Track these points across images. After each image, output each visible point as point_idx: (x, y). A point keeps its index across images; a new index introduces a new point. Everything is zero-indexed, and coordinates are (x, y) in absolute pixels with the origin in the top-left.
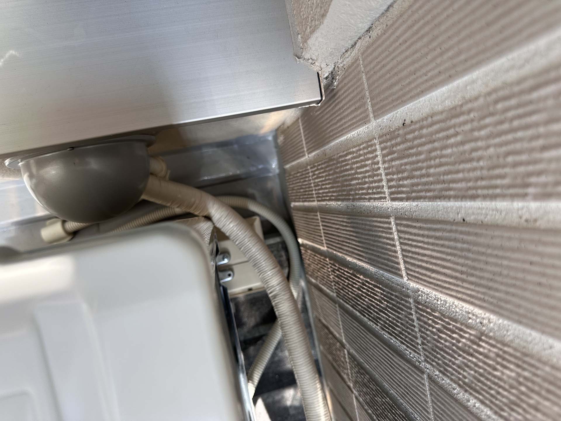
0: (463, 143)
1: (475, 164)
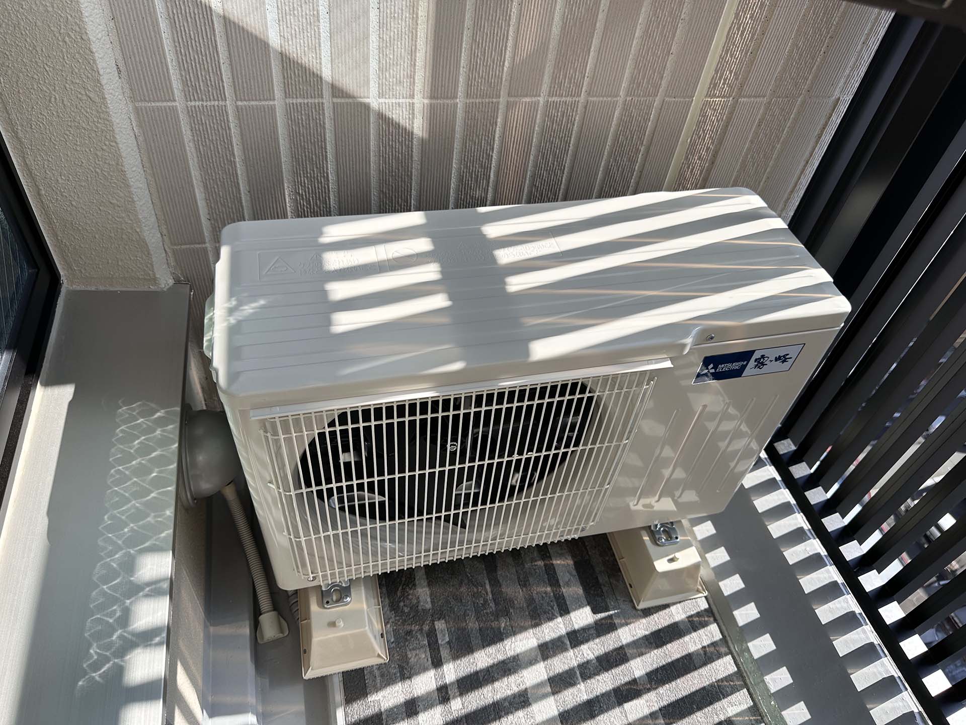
0: (217, 185)
1: (225, 180)
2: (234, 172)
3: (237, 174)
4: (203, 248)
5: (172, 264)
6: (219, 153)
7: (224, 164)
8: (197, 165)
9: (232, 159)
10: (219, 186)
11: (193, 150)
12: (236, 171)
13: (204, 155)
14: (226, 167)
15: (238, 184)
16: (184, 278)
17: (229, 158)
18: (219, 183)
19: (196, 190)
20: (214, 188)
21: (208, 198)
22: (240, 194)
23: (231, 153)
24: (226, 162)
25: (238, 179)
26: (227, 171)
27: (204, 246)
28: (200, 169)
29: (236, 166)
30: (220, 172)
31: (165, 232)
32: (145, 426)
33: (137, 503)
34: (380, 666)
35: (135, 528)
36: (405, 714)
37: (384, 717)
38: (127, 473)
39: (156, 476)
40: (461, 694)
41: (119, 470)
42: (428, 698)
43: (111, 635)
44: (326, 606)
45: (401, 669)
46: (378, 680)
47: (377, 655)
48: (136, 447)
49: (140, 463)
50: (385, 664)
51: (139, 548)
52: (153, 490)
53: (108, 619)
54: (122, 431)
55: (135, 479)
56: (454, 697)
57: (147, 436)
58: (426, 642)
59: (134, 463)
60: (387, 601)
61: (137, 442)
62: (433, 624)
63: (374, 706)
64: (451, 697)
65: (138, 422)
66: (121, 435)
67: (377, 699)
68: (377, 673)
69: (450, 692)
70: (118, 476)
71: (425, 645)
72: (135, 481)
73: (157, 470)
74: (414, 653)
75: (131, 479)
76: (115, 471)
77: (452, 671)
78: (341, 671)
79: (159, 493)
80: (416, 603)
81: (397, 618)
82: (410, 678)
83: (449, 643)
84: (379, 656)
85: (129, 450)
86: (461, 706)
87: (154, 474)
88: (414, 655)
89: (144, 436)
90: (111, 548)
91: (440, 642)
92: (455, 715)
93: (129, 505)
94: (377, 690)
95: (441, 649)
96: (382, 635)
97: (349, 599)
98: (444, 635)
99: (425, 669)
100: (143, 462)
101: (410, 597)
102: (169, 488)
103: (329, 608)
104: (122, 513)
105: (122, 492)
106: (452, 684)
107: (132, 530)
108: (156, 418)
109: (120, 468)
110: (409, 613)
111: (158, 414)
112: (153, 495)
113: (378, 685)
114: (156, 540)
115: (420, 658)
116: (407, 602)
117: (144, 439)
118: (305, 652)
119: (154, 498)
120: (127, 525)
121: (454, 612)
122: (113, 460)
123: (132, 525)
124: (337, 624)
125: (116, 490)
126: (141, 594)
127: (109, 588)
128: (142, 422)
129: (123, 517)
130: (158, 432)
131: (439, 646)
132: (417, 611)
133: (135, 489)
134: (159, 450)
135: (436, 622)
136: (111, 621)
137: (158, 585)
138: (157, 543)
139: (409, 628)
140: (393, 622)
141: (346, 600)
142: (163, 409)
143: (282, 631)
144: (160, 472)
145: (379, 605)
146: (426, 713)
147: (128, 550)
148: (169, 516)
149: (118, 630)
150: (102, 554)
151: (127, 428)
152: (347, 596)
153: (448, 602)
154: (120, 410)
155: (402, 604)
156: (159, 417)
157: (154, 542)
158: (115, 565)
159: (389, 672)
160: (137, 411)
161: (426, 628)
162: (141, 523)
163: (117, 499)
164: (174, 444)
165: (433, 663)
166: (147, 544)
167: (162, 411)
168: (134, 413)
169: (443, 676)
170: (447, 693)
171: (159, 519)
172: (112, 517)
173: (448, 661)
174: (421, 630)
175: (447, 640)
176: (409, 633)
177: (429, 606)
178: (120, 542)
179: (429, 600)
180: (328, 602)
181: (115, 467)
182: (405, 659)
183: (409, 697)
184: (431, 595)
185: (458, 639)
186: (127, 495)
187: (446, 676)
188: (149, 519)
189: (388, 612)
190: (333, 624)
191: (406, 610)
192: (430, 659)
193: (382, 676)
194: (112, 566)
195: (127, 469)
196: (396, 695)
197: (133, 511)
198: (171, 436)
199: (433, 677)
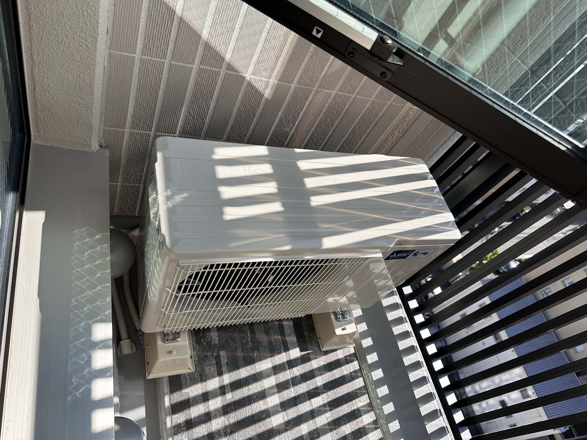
0: (144, 101)
1: (150, 99)
2: (156, 96)
3: (158, 97)
4: (123, 131)
5: (101, 136)
6: (151, 85)
7: (152, 91)
8: (136, 89)
9: (158, 89)
10: (145, 102)
11: (137, 81)
12: (158, 95)
13: (142, 84)
14: (153, 93)
15: (157, 102)
16: (105, 144)
17: (156, 88)
18: (145, 100)
19: (130, 101)
20: (142, 102)
21: (136, 106)
22: (156, 107)
23: (158, 86)
24: (154, 90)
25: (157, 100)
26: (153, 95)
27: (123, 130)
28: (137, 91)
29: (158, 93)
30: (148, 95)
31: (103, 119)
32: (90, 244)
33: (90, 292)
34: (189, 374)
35: (91, 308)
36: (202, 400)
37: (191, 401)
38: (83, 273)
39: (99, 276)
40: (232, 391)
41: (78, 271)
42: (214, 392)
43: (83, 371)
44: (166, 342)
45: (201, 376)
46: (188, 381)
47: (188, 367)
48: (87, 257)
49: (90, 268)
50: (192, 373)
51: (94, 320)
52: (99, 285)
53: (81, 362)
54: (77, 246)
55: (88, 278)
56: (228, 392)
57: (92, 250)
58: (215, 362)
59: (86, 267)
60: (194, 338)
61: (86, 254)
62: (219, 352)
63: (186, 395)
64: (227, 392)
65: (86, 240)
66: (77, 248)
67: (187, 391)
68: (188, 377)
69: (226, 390)
70: (77, 275)
71: (214, 363)
72: (88, 279)
73: (99, 272)
74: (208, 367)
75: (85, 277)
76: (75, 271)
77: (228, 378)
78: (168, 375)
79: (101, 287)
80: (210, 340)
81: (200, 348)
82: (205, 381)
83: (227, 363)
84: (189, 368)
85: (82, 258)
86: (231, 397)
87: (98, 275)
88: (208, 368)
89: (91, 250)
90: (78, 319)
91: (222, 362)
92: (228, 402)
93: (86, 294)
94: (187, 386)
95: (222, 366)
96: (191, 357)
97: (179, 339)
98: (224, 359)
99: (214, 377)
100: (91, 267)
101: (207, 337)
102: (108, 284)
103: (168, 343)
104: (83, 298)
105: (81, 285)
106: (227, 385)
107: (89, 309)
108: (96, 239)
109: (78, 269)
110: (206, 345)
111: (98, 236)
112: (99, 288)
113: (188, 384)
114: (103, 316)
115: (211, 371)
116: (206, 339)
117: (91, 252)
118: (148, 363)
119: (99, 290)
120: (86, 306)
121: (230, 347)
122: (73, 264)
123: (88, 306)
124: (173, 352)
125: (77, 284)
126: (98, 347)
127: (79, 343)
128: (88, 241)
129: (83, 301)
130: (99, 248)
131: (221, 365)
132: (211, 345)
133: (88, 284)
134: (100, 260)
135: (220, 352)
136: (82, 363)
137: (106, 343)
138: (103, 317)
139: (206, 354)
140: (197, 350)
141: (177, 340)
142: (100, 233)
143: (132, 350)
144: (101, 274)
145: (190, 340)
146: (213, 400)
147: (88, 321)
148: (109, 302)
149: (86, 368)
150: (73, 323)
151: (80, 243)
152: (178, 337)
153: (227, 341)
154: (75, 232)
155: (202, 340)
156: (98, 239)
157: (102, 317)
158: (81, 330)
159: (194, 377)
160: (85, 233)
161: (215, 354)
162: (94, 305)
163: (78, 289)
164: (108, 257)
165: (218, 373)
166: (98, 318)
167: (100, 235)
168: (83, 235)
169: (223, 381)
170: (224, 390)
171: (104, 303)
172: (77, 301)
173: (226, 373)
174: (212, 355)
175: (226, 361)
176: (206, 356)
177: (217, 342)
178: (83, 316)
179: (217, 339)
180: (168, 340)
181: (75, 269)
182: (203, 370)
183: (204, 391)
184: (219, 336)
185: (232, 361)
186: (84, 287)
187: (225, 381)
188: (98, 303)
189: (195, 344)
190: (170, 352)
191: (205, 344)
192: (216, 372)
193: (191, 379)
194: (80, 330)
195: (82, 270)
196: (198, 390)
197: (88, 297)
198: (106, 251)
199: (218, 381)
